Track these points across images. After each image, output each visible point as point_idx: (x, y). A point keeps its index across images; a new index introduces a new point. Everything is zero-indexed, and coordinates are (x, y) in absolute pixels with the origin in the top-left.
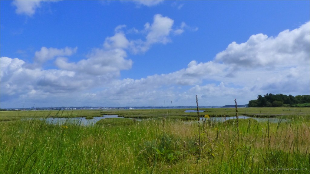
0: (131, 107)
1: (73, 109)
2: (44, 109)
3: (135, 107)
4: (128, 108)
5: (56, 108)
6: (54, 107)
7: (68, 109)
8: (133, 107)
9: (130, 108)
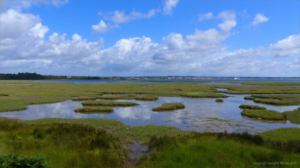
0: (236, 77)
1: (178, 78)
2: (154, 78)
3: (240, 78)
4: (233, 78)
5: (163, 77)
6: (161, 76)
7: (174, 78)
8: (238, 77)
9: (235, 79)
